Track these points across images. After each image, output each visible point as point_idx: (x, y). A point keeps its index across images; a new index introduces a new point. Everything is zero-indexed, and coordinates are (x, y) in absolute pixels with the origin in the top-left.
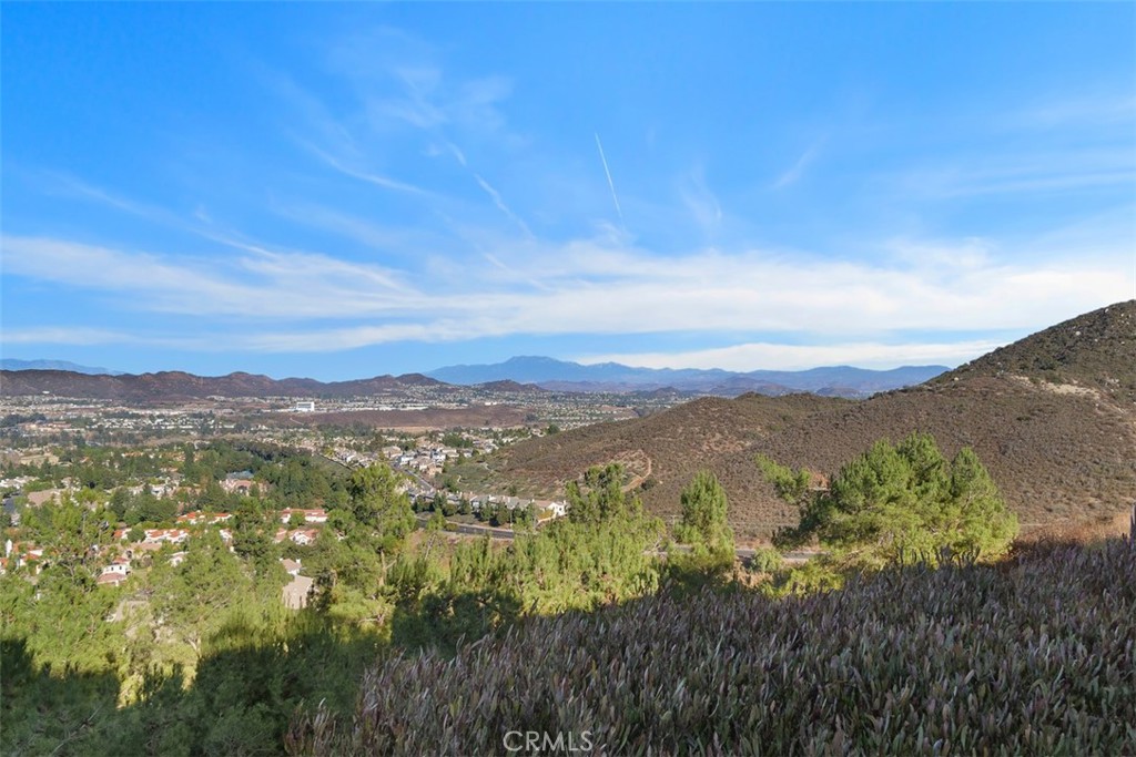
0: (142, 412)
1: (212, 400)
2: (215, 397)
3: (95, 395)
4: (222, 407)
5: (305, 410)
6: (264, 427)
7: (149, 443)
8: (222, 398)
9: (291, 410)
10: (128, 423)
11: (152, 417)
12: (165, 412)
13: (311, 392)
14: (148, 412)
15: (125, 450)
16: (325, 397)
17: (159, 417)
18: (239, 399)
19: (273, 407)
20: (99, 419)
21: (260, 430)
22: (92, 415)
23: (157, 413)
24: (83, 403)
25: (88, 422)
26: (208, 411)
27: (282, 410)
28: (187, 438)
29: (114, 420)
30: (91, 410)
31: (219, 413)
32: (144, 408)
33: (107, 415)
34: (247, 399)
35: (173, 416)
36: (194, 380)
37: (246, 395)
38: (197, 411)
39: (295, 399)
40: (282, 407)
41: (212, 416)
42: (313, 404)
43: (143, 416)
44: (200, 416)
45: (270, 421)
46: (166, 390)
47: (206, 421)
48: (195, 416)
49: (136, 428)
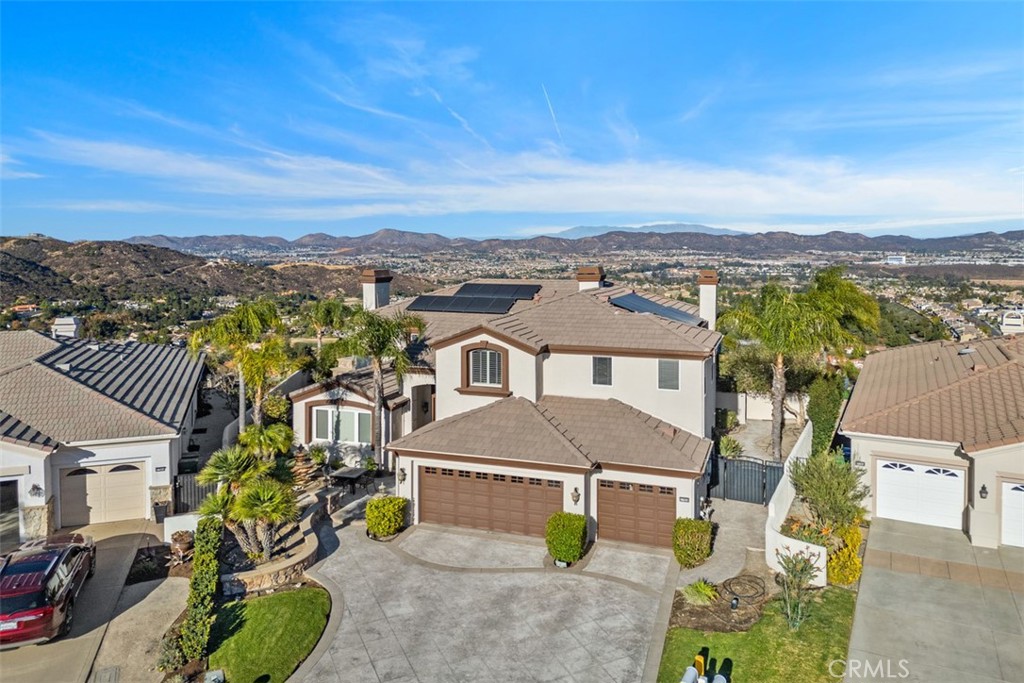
0: (752, 262)
1: (811, 253)
2: (814, 251)
3: (719, 249)
4: (819, 260)
5: (896, 263)
6: (854, 276)
7: (755, 286)
8: (820, 252)
9: (882, 262)
10: (741, 270)
11: (760, 266)
12: (770, 262)
13: (904, 247)
14: (758, 262)
15: (736, 290)
16: (918, 252)
17: (766, 266)
18: (834, 253)
19: (865, 259)
20: (720, 266)
21: (851, 279)
22: (716, 263)
23: (765, 263)
24: (710, 255)
25: (712, 267)
26: (806, 262)
27: (873, 263)
28: (786, 282)
29: (731, 268)
30: (715, 260)
31: (817, 263)
32: (755, 259)
33: (727, 264)
34: (842, 253)
35: (777, 264)
36: (796, 238)
37: (841, 250)
38: (796, 262)
39: (887, 253)
40: (874, 260)
41: (809, 266)
42: (904, 258)
43: (753, 265)
44: (799, 266)
45: (861, 272)
46: (773, 246)
47: (803, 270)
48: (794, 266)
49: (747, 274)
